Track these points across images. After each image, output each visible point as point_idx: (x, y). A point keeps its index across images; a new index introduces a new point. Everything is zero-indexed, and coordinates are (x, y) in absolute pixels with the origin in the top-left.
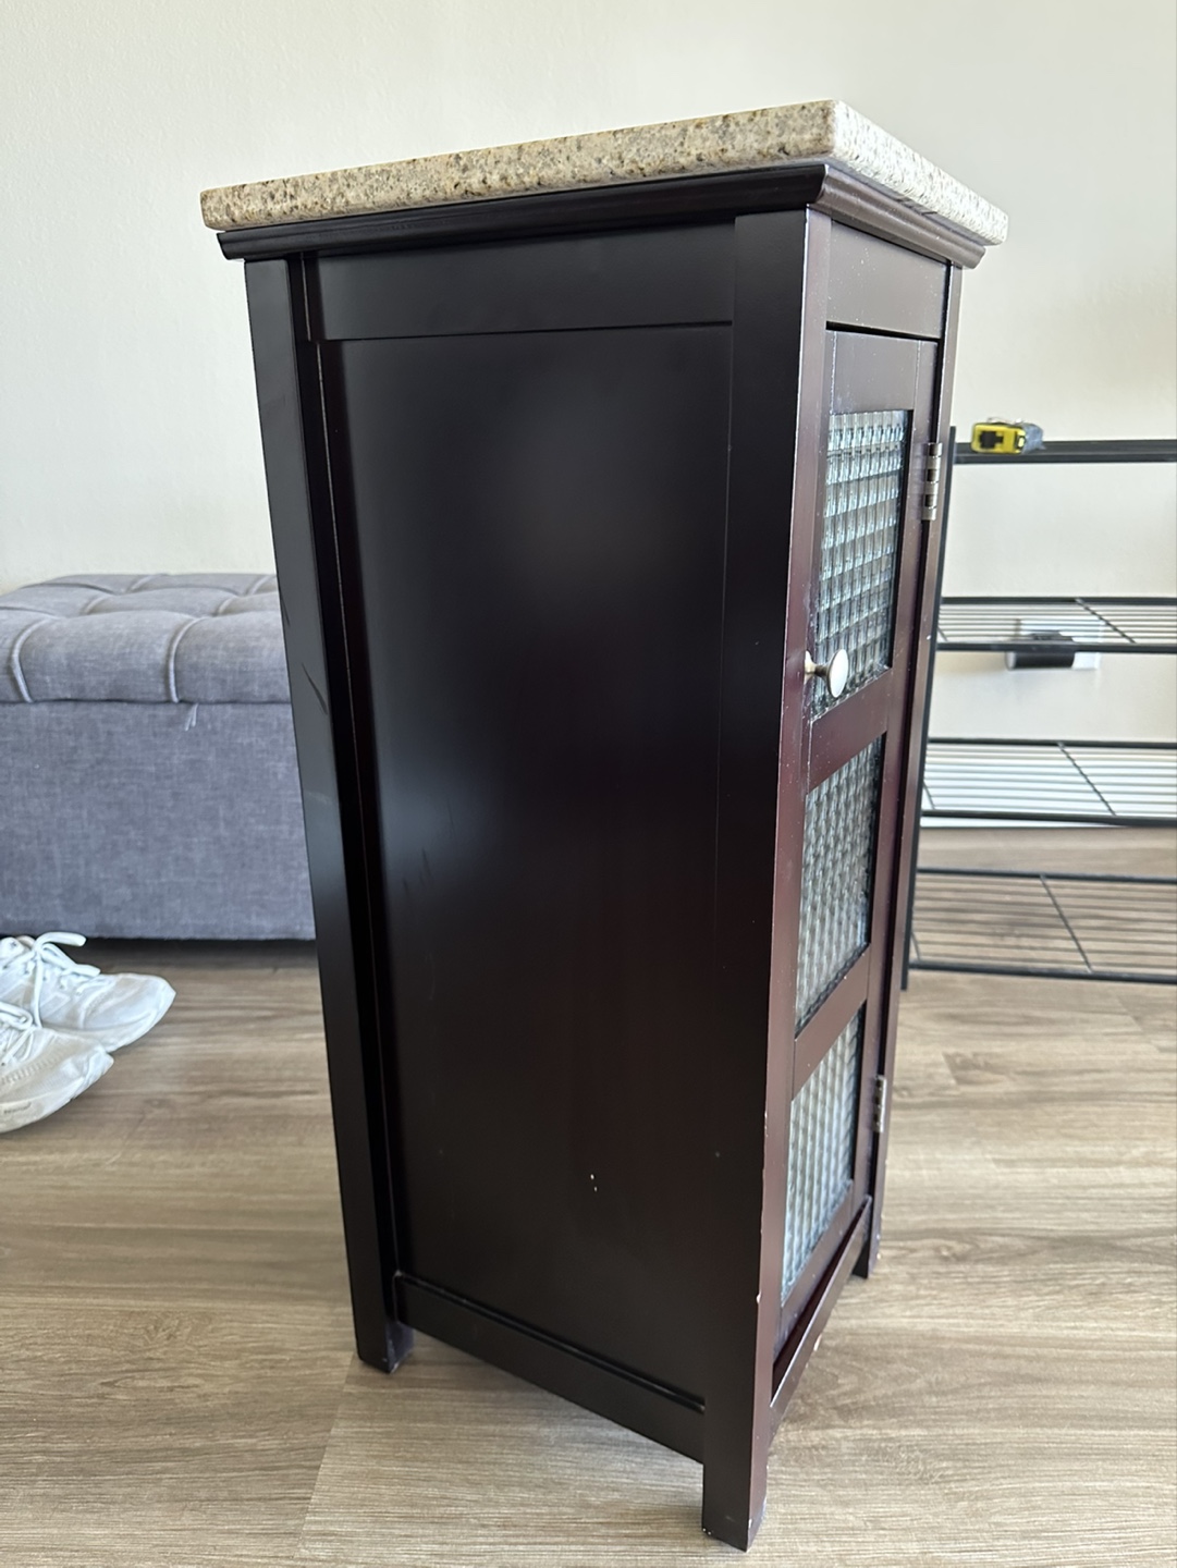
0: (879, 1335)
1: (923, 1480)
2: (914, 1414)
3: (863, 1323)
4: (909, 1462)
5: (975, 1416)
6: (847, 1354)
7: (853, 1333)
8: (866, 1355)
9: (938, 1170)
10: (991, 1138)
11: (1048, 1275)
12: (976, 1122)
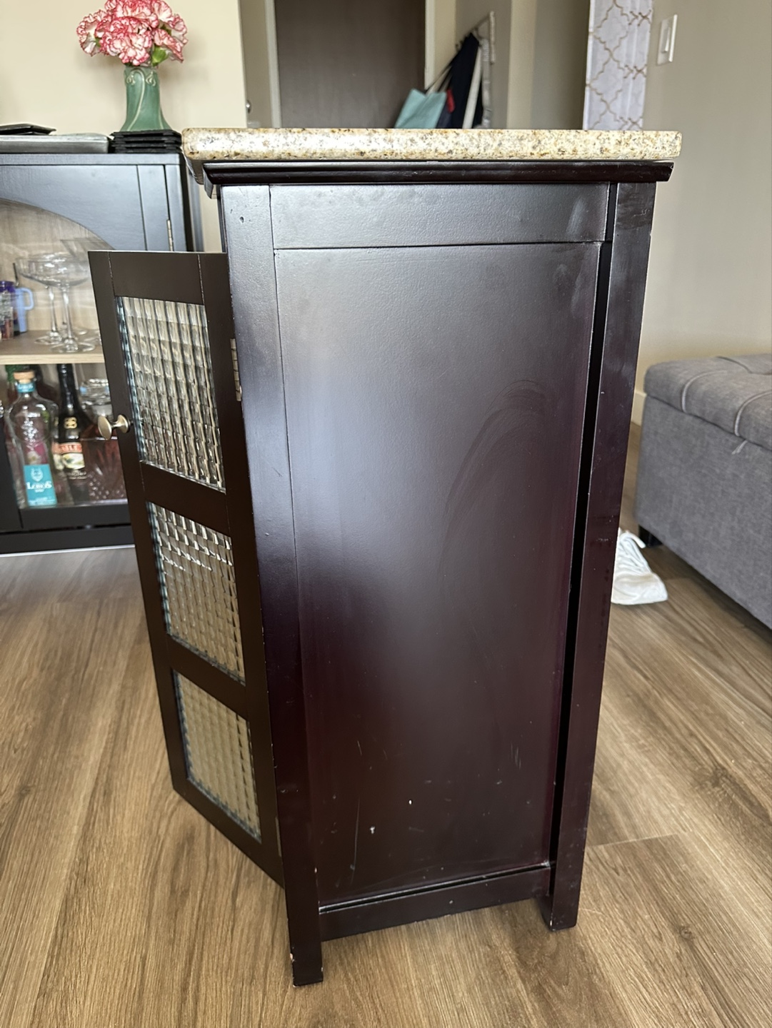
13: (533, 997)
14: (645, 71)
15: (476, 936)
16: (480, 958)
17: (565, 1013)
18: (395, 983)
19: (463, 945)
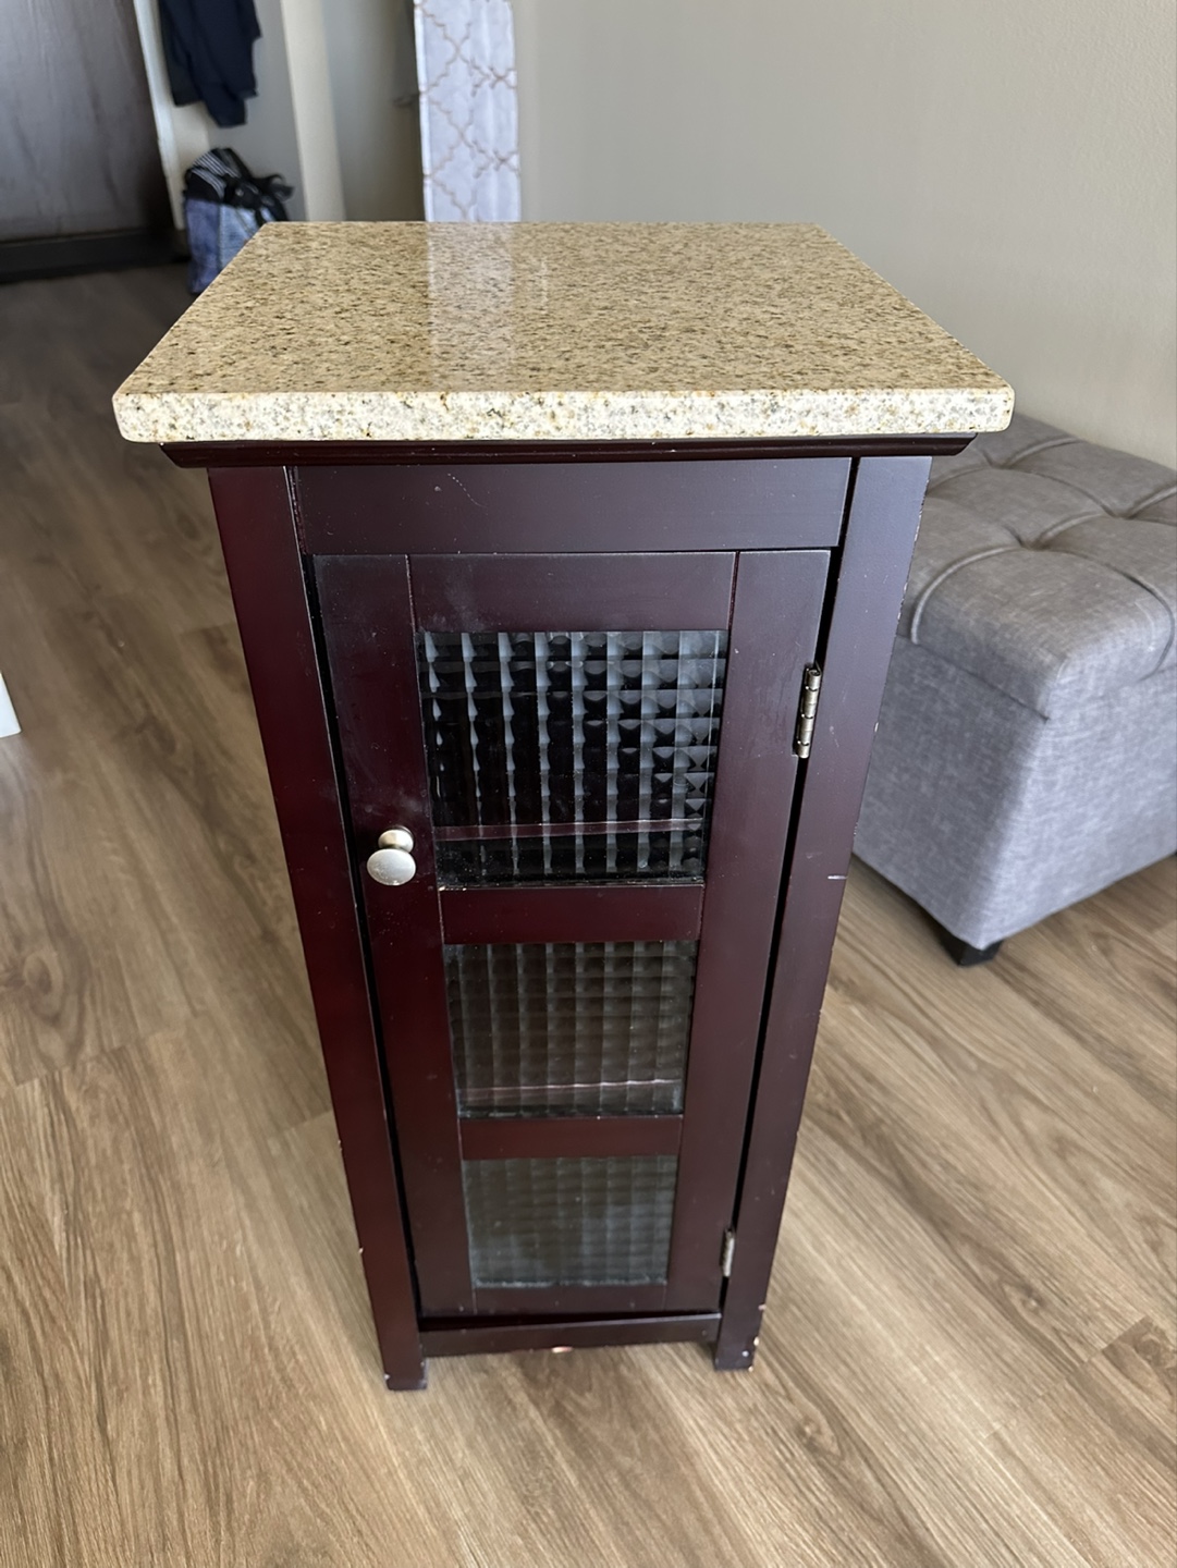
0: (660, 1406)
1: (525, 1500)
2: (589, 1467)
3: (665, 1388)
4: (537, 1481)
5: (619, 1524)
6: (620, 1388)
7: (647, 1384)
8: (629, 1402)
9: (931, 1381)
10: (1032, 1417)
11: (852, 1542)
12: (1049, 1394)
13: (551, 1423)
15: (465, 1364)
16: (476, 1393)
17: (594, 1430)
18: (370, 1472)
19: (450, 1382)
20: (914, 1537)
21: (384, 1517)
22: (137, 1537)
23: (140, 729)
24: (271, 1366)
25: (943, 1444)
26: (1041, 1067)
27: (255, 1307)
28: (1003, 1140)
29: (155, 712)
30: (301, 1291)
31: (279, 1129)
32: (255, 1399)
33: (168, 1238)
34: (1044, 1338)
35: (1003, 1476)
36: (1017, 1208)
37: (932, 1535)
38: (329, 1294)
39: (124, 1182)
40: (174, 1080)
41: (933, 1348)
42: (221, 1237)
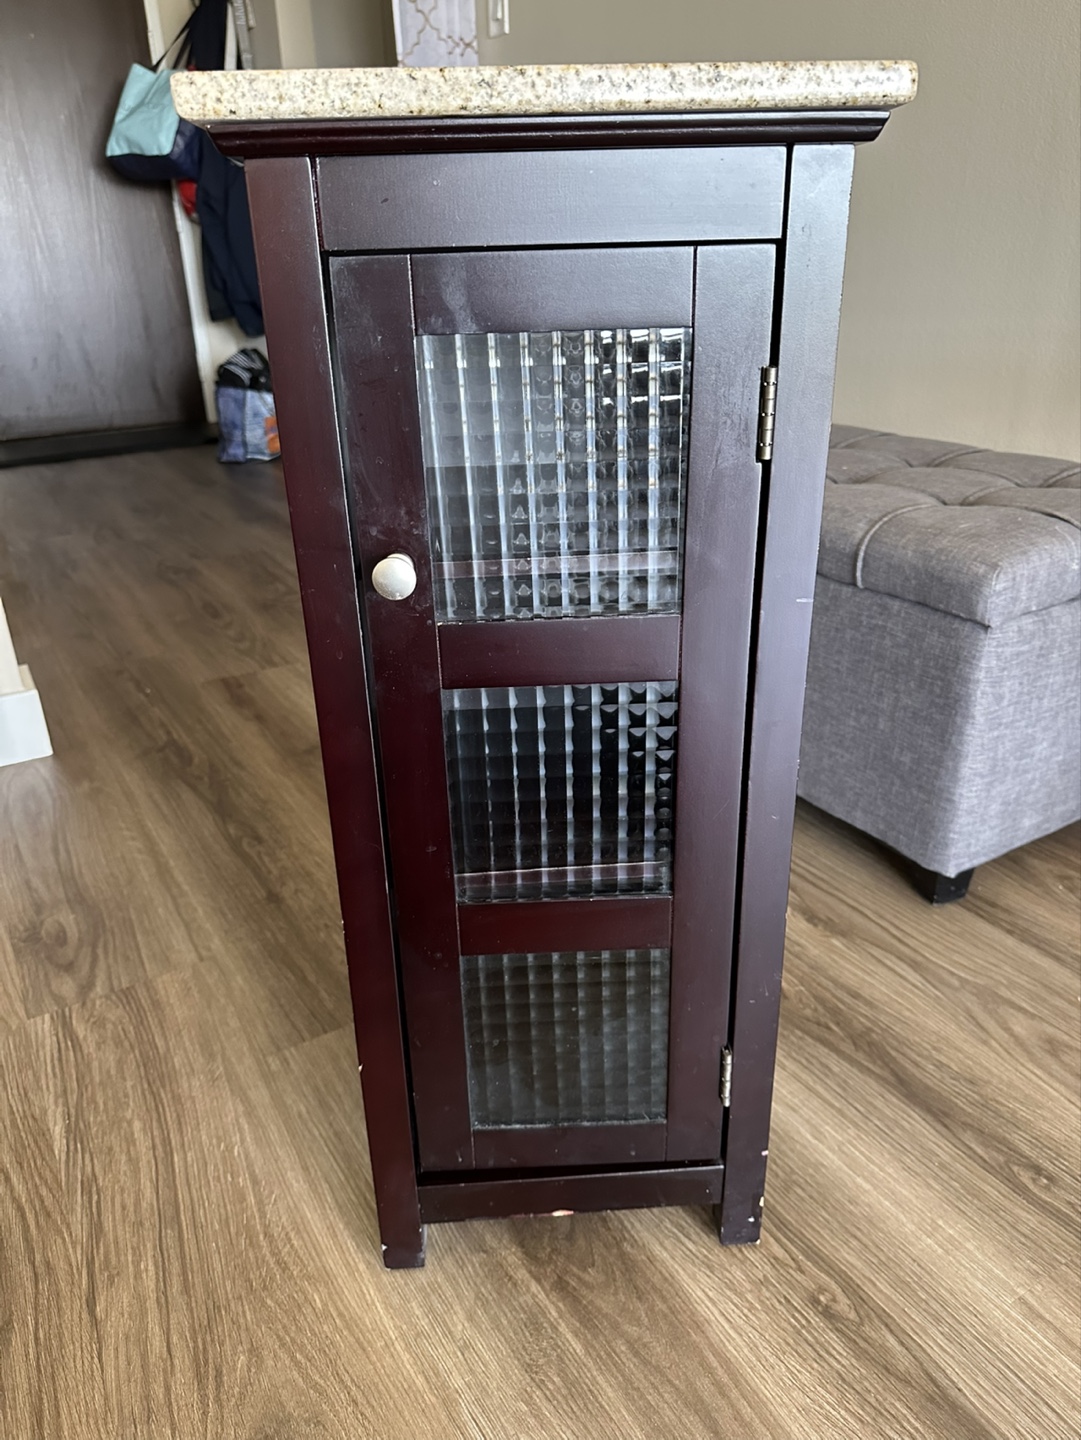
0: (666, 1279)
1: (529, 1368)
2: (595, 1337)
3: (670, 1262)
4: (540, 1350)
5: (629, 1389)
6: (624, 1263)
7: (652, 1259)
8: (632, 1274)
9: (947, 1252)
10: (1056, 1282)
11: (880, 1404)
12: (1072, 1261)
13: (554, 1296)
14: (475, 44)
15: (463, 1245)
16: (475, 1271)
17: (599, 1302)
18: (366, 1344)
19: (449, 1262)
20: (945, 1396)
21: (381, 1387)
22: (121, 1410)
23: (161, 750)
24: (266, 1251)
25: (966, 1308)
26: (1023, 983)
27: (251, 1199)
28: (994, 1043)
29: (175, 736)
30: (297, 1184)
31: (279, 1049)
32: (249, 1281)
33: (166, 1142)
34: (1059, 1210)
35: (1034, 1338)
36: (1015, 1099)
37: (965, 1395)
38: (325, 1186)
39: (126, 1096)
40: (179, 1011)
41: (946, 1222)
42: (219, 1139)
